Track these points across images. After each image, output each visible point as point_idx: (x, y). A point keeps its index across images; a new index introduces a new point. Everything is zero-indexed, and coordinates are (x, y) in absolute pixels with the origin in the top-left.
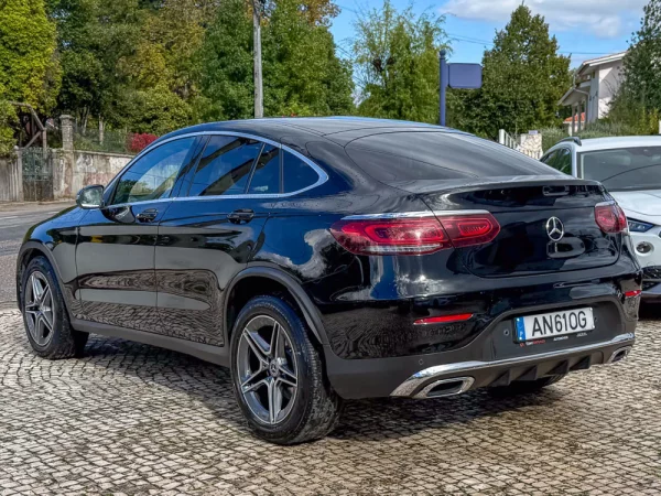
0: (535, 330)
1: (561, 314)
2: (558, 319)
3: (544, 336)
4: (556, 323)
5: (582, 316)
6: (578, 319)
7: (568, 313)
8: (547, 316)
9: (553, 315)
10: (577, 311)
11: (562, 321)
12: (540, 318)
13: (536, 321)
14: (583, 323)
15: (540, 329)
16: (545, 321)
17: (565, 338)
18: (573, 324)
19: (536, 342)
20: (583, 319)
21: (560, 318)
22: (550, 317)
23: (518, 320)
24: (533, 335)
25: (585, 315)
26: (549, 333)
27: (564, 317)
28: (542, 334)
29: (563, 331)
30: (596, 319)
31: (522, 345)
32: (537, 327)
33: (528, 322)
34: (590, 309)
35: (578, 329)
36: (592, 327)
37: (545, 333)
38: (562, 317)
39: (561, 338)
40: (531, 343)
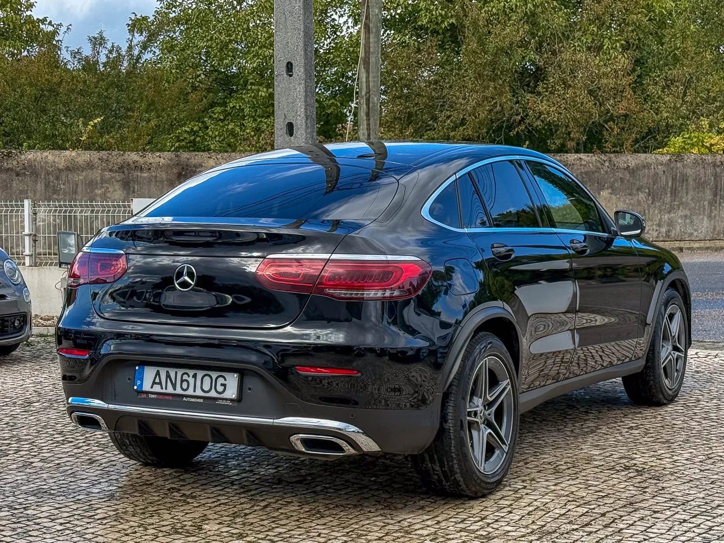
0: (154, 383)
1: (191, 372)
2: (185, 377)
3: (164, 391)
4: (182, 381)
5: (221, 381)
6: (213, 385)
7: (200, 374)
8: (172, 373)
9: (180, 372)
10: (214, 375)
11: (191, 380)
12: (163, 372)
13: (158, 373)
15: (160, 383)
16: (168, 376)
17: (199, 400)
18: (206, 388)
19: (160, 397)
20: (222, 385)
21: (189, 376)
22: (176, 372)
23: (137, 368)
24: (152, 387)
25: (225, 380)
26: (170, 390)
27: (195, 376)
28: (162, 388)
29: (190, 392)
30: (250, 389)
31: (144, 396)
32: (157, 380)
33: (149, 373)
34: (236, 376)
35: (213, 394)
36: (234, 396)
37: (166, 389)
38: (191, 376)
39: (193, 400)
40: (153, 396)
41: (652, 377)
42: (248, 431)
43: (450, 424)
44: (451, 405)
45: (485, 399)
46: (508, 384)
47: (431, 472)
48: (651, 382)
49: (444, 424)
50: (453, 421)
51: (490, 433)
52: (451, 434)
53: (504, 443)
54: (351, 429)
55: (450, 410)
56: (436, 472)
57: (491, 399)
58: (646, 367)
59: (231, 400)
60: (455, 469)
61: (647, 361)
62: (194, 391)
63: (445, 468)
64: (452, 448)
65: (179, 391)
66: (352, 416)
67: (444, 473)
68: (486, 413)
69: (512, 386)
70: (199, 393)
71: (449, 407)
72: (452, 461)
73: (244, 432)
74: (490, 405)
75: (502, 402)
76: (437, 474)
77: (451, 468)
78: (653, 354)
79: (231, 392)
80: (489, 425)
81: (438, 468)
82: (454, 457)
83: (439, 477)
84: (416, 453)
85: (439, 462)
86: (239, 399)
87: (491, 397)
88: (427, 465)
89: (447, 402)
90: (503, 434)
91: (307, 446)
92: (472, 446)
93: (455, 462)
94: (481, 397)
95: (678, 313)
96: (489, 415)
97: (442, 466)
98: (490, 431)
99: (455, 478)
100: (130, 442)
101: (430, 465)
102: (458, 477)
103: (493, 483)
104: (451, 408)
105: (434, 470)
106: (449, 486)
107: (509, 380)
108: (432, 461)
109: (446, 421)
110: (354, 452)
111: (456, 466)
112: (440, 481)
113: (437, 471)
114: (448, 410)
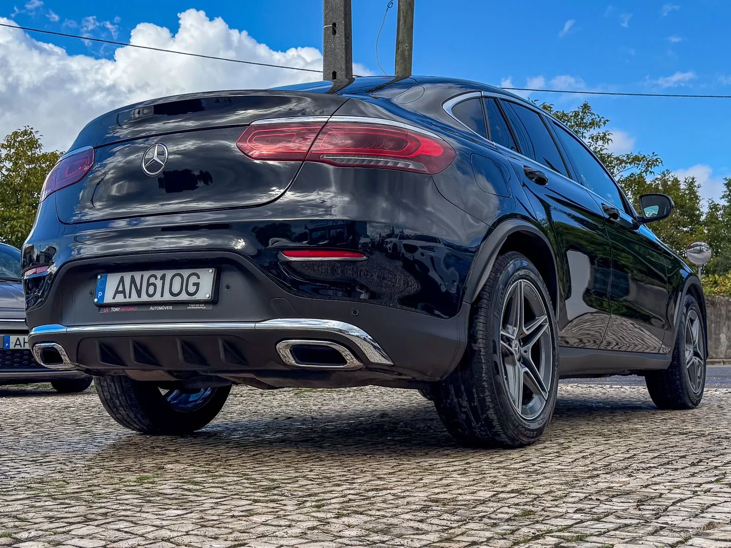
0: (117, 292)
1: (159, 274)
2: (152, 280)
3: (128, 300)
4: (149, 285)
5: (193, 279)
6: (184, 286)
7: (169, 274)
8: (137, 275)
9: (147, 274)
10: (185, 273)
11: (159, 283)
12: (127, 277)
13: (122, 280)
14: (192, 289)
15: (123, 292)
16: (133, 281)
17: (167, 308)
18: (176, 289)
19: (124, 309)
20: (194, 284)
21: (156, 279)
22: (142, 276)
23: (99, 277)
24: (114, 298)
25: (199, 278)
26: (134, 298)
27: (163, 278)
28: (125, 297)
29: (157, 298)
30: (228, 287)
31: (106, 310)
32: (121, 289)
33: (112, 281)
34: (211, 271)
35: (184, 297)
36: (208, 296)
37: (130, 297)
38: (159, 278)
39: (160, 308)
40: (117, 309)
41: (678, 377)
42: (225, 341)
43: (480, 344)
44: (481, 321)
45: (521, 332)
46: (545, 321)
47: (458, 410)
48: (678, 382)
49: (473, 345)
50: (484, 341)
51: (526, 373)
52: (482, 357)
53: (544, 390)
54: (355, 332)
55: (480, 326)
56: (463, 410)
57: (527, 333)
58: (671, 366)
59: (205, 302)
60: (488, 404)
61: (673, 360)
62: (162, 296)
63: (474, 402)
64: (483, 375)
65: (144, 298)
66: (355, 312)
67: (474, 409)
68: (522, 349)
69: (551, 325)
70: (167, 297)
71: (479, 324)
72: (483, 392)
73: (220, 343)
74: (525, 340)
75: (538, 340)
76: (465, 413)
77: (482, 401)
78: (679, 352)
79: (205, 292)
80: (525, 363)
81: (465, 404)
82: (486, 386)
83: (467, 416)
84: (438, 379)
85: (468, 396)
86: (214, 301)
87: (527, 330)
88: (452, 400)
89: (477, 318)
90: (541, 376)
91: (299, 359)
92: (507, 379)
93: (487, 393)
94: (515, 326)
95: (696, 320)
96: (525, 352)
97: (471, 400)
98: (527, 369)
99: (487, 416)
100: (120, 402)
101: (456, 400)
102: (491, 413)
103: (533, 430)
104: (481, 325)
105: (461, 406)
106: (479, 428)
107: (546, 317)
108: (458, 394)
109: (475, 341)
110: (359, 363)
111: (488, 399)
112: (468, 421)
113: (465, 407)
114: (477, 328)
